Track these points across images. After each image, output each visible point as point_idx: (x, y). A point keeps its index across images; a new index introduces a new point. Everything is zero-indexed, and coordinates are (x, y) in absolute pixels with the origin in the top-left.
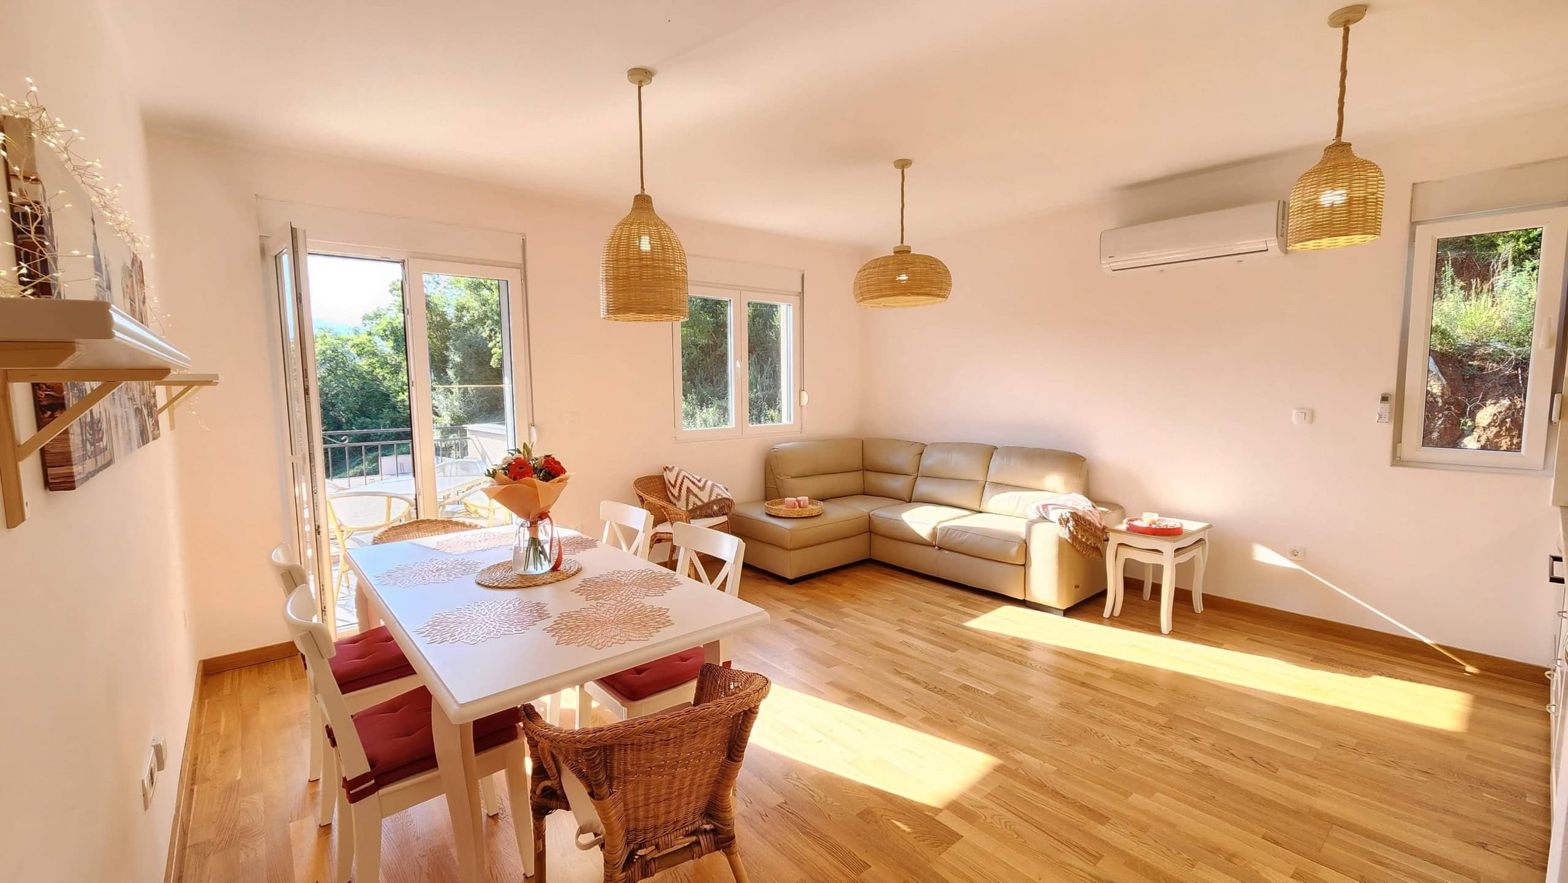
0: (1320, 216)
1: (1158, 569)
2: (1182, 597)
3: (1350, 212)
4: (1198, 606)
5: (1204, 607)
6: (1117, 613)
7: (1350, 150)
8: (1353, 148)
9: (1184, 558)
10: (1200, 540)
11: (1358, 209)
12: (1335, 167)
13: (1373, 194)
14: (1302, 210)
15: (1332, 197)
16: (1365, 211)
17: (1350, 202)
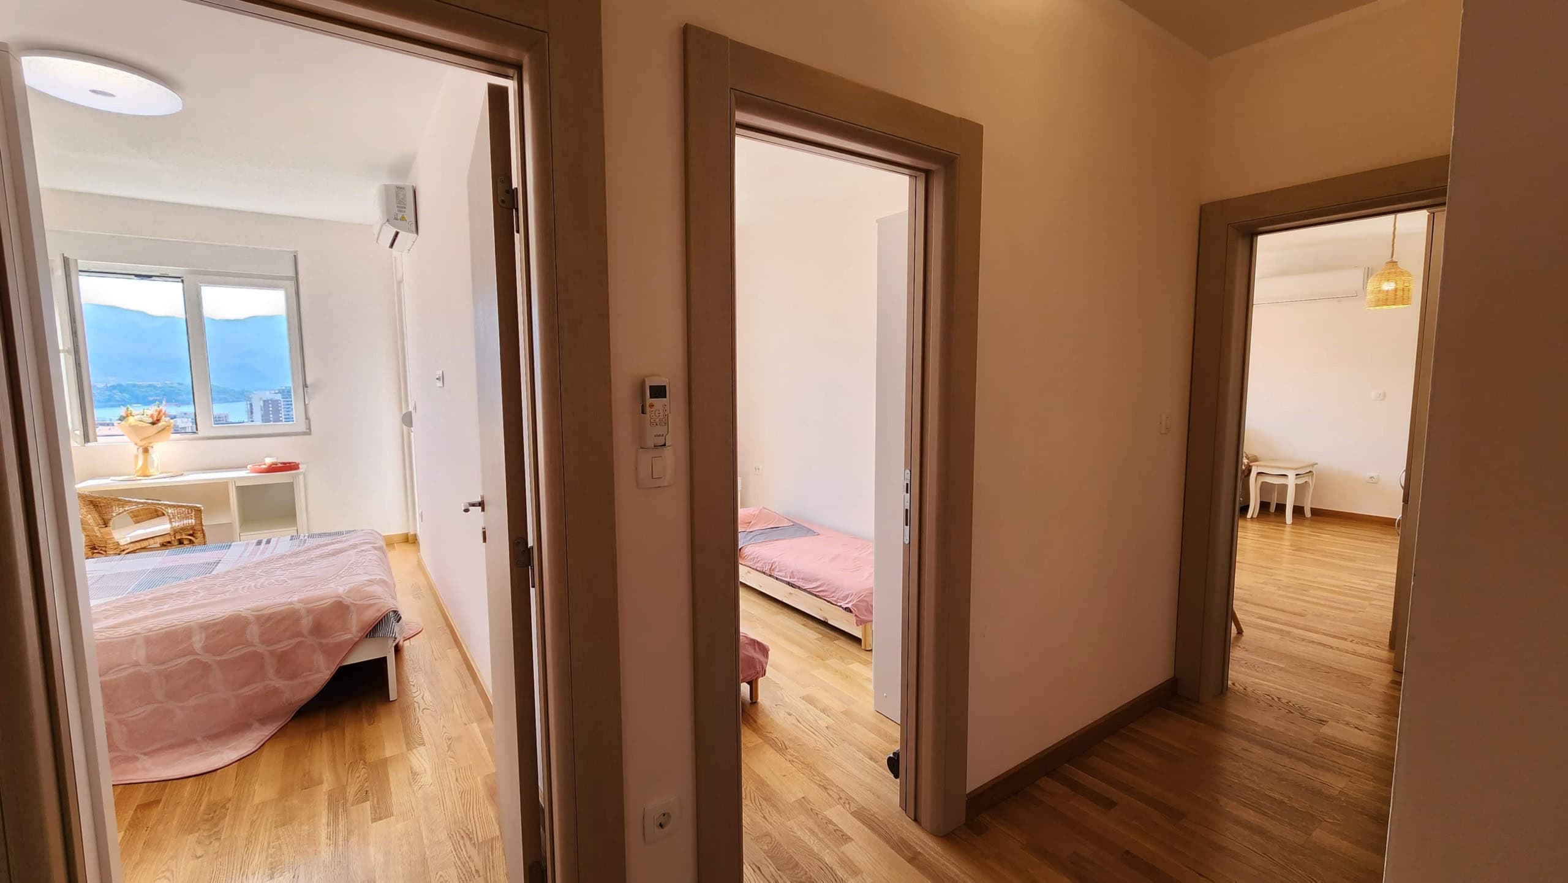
0: (1381, 296)
1: (1284, 487)
2: (1298, 511)
3: (1396, 295)
4: (1308, 514)
5: (1312, 515)
6: (1255, 516)
7: (1397, 265)
8: (1398, 263)
9: (1301, 481)
10: (1310, 472)
11: (1399, 293)
12: (1389, 273)
13: (1407, 286)
14: (1372, 292)
15: (1388, 286)
16: (1403, 294)
17: (1396, 290)
